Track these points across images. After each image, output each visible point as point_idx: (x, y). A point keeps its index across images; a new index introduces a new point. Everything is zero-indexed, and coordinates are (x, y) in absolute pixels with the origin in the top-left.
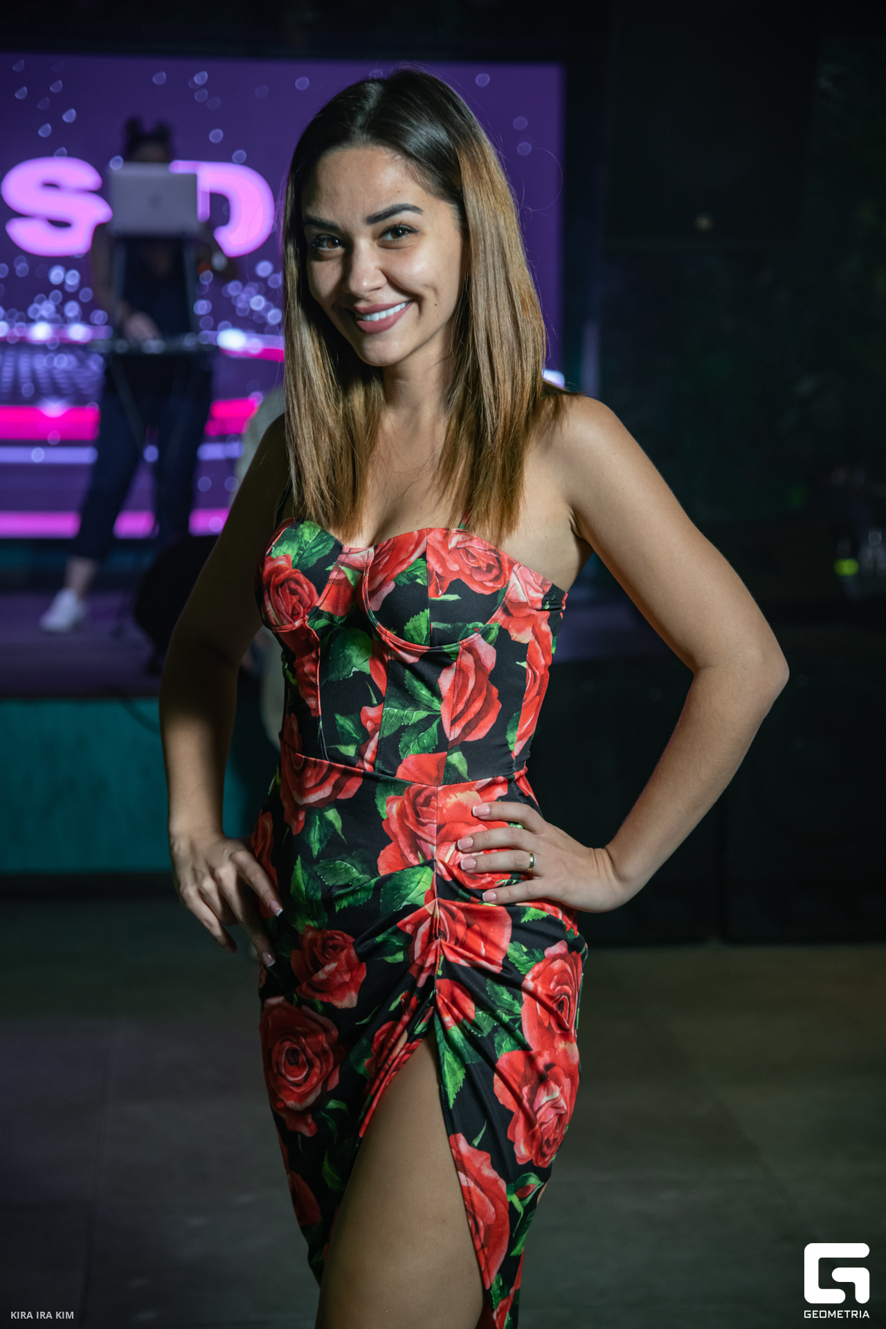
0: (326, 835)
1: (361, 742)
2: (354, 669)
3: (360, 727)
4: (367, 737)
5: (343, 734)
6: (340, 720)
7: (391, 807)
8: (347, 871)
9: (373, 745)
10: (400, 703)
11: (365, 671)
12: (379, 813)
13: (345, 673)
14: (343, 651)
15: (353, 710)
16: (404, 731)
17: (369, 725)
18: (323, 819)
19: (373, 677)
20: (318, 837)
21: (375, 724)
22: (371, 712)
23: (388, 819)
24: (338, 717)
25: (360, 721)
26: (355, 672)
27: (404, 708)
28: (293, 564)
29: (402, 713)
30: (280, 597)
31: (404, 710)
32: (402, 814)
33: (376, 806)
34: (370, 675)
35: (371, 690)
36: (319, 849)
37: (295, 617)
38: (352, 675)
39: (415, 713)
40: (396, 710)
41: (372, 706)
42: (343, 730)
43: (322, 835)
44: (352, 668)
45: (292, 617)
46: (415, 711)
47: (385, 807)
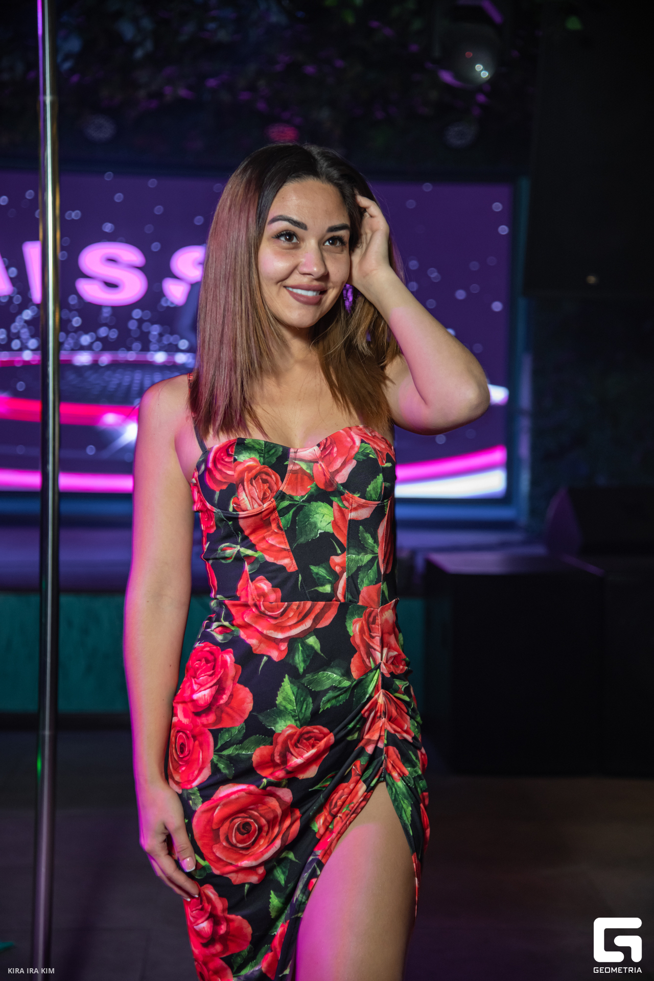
0: (308, 656)
1: (333, 581)
2: (320, 531)
3: (331, 571)
4: (337, 577)
5: (318, 578)
6: (315, 569)
7: (356, 627)
8: (328, 678)
9: (342, 583)
10: (356, 551)
11: (329, 531)
12: (348, 632)
13: (313, 535)
14: (309, 520)
15: (323, 560)
16: (360, 570)
17: (337, 569)
18: (304, 645)
19: (336, 534)
20: (302, 658)
21: (342, 567)
22: (337, 559)
23: (354, 635)
24: (312, 567)
25: (330, 567)
26: (320, 534)
27: (359, 554)
28: (260, 463)
29: (358, 557)
30: (254, 487)
31: (359, 555)
32: (362, 631)
33: (346, 627)
34: (333, 533)
35: (335, 544)
36: (304, 667)
37: (264, 501)
38: (318, 535)
39: (365, 556)
40: (354, 556)
41: (338, 555)
42: (318, 576)
43: (305, 656)
44: (318, 531)
45: (262, 501)
46: (365, 555)
47: (352, 627)
